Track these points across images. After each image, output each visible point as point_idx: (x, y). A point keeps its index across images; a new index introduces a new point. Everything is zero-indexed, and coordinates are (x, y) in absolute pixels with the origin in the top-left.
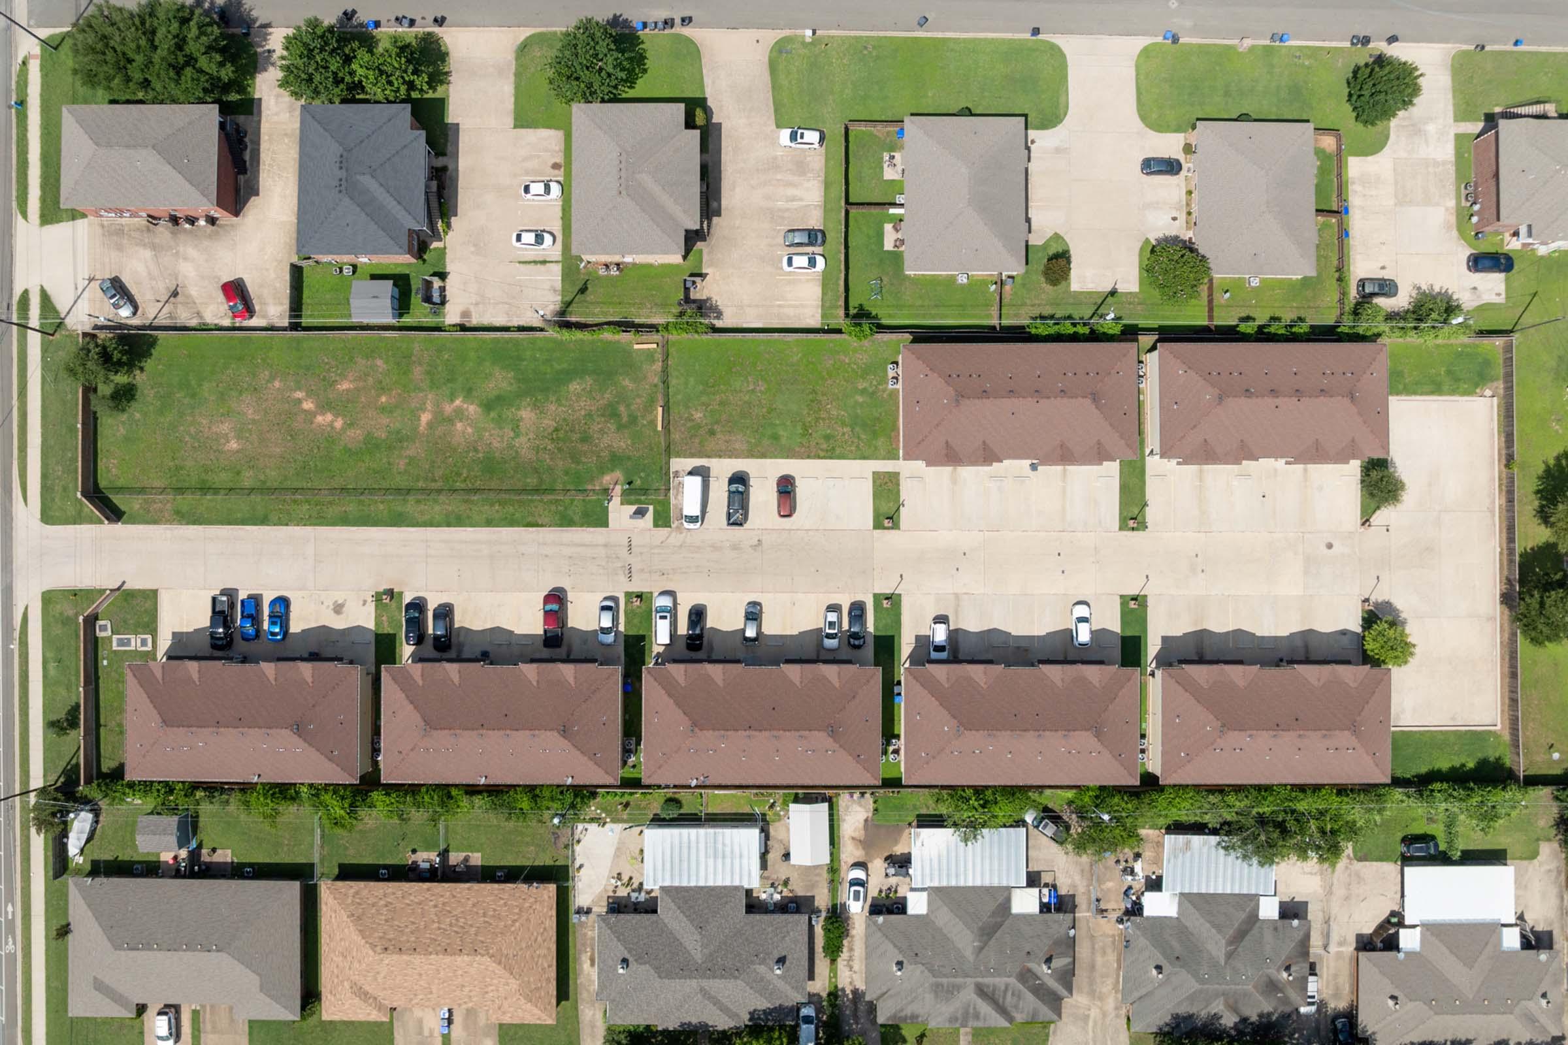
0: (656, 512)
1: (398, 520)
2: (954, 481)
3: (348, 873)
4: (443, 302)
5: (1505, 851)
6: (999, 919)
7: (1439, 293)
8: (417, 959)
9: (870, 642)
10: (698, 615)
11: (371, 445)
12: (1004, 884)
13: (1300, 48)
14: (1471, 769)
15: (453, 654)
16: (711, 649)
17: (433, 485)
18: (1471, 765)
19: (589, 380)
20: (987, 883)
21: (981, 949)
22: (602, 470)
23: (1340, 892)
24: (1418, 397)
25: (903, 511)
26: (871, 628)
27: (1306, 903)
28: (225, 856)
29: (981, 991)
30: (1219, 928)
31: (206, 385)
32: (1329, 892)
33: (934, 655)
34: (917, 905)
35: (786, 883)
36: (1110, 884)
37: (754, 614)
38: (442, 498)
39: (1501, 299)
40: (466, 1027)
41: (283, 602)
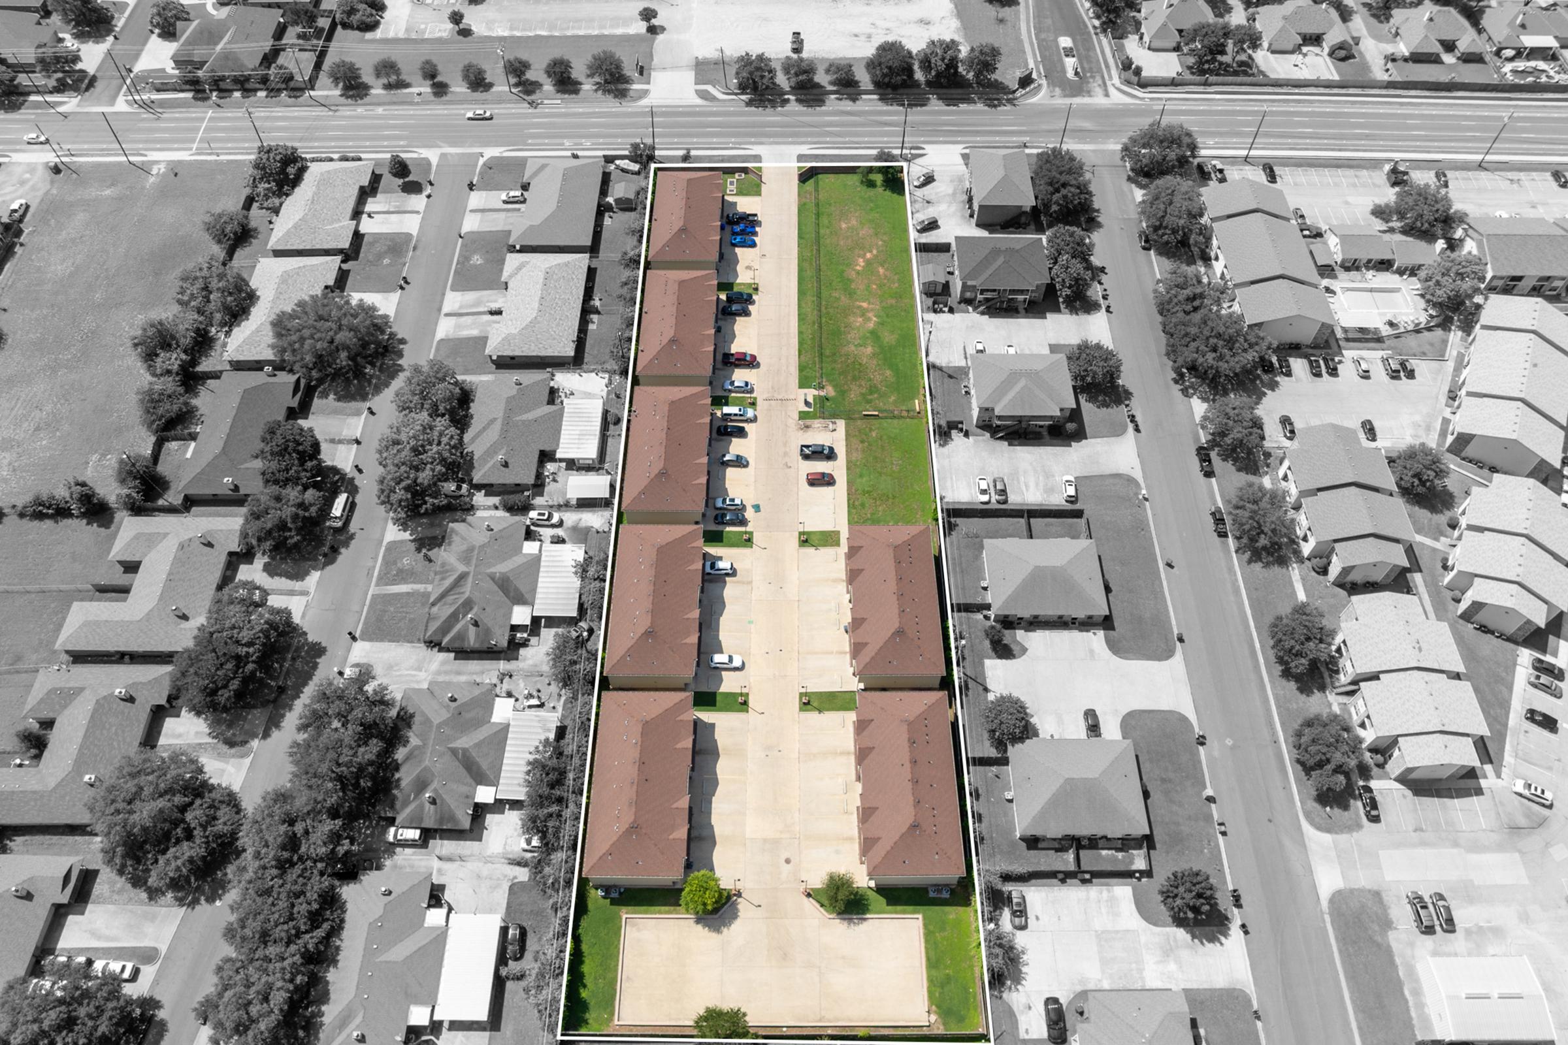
0: (808, 412)
1: (801, 293)
2: (835, 581)
3: (591, 273)
4: (935, 311)
5: (499, 1030)
6: (512, 594)
7: (1020, 972)
8: (539, 286)
9: (720, 528)
10: (741, 433)
11: (846, 282)
12: (537, 601)
13: (1217, 846)
14: (579, 994)
15: (720, 316)
16: (717, 440)
17: (823, 309)
18: (584, 994)
19: (893, 380)
20: (539, 590)
21: (493, 579)
22: (835, 387)
23: (486, 870)
24: (923, 945)
25: (811, 550)
26: (728, 529)
27: (480, 840)
28: (607, 221)
29: (463, 577)
30: (478, 745)
31: (877, 215)
32: (488, 860)
33: (708, 564)
34: (530, 547)
35: (555, 480)
36: (522, 685)
37: (740, 462)
38: (815, 312)
39: (1023, 1035)
40: (487, 321)
41: (753, 245)
